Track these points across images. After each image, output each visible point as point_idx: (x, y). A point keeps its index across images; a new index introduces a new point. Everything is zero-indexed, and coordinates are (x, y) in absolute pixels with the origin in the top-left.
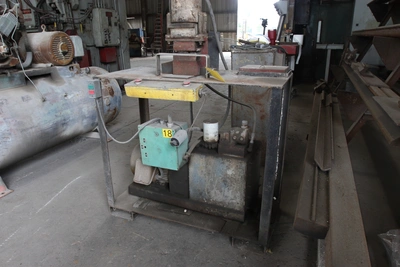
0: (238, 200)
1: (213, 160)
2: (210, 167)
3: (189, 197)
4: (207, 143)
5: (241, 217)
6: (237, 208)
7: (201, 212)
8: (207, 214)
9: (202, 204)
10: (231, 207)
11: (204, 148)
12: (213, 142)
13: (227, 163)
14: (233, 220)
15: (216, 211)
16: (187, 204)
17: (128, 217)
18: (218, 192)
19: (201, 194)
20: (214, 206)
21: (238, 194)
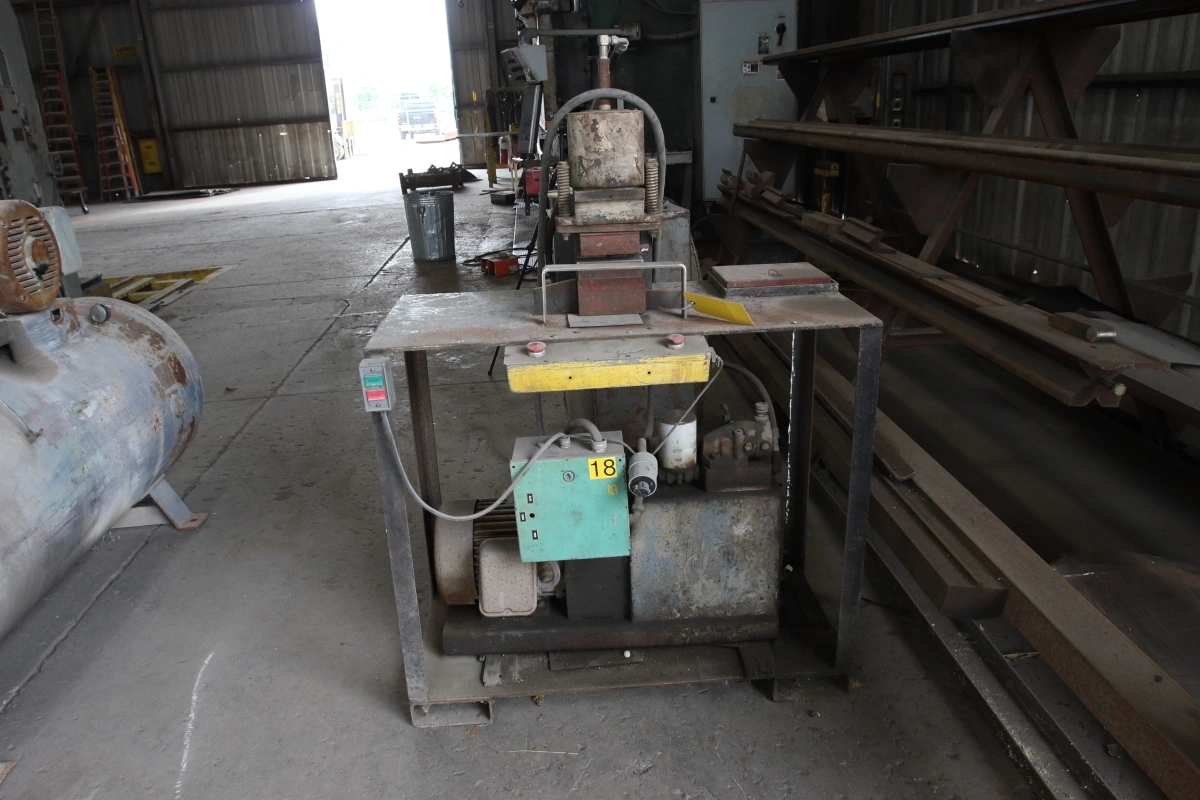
0: (762, 590)
1: (695, 511)
2: (688, 529)
3: (628, 614)
4: (676, 471)
5: (772, 627)
6: (760, 611)
7: (669, 646)
8: (684, 645)
9: (671, 623)
10: (743, 612)
11: (678, 486)
12: (691, 466)
13: (732, 510)
14: (753, 640)
15: (709, 632)
16: (630, 634)
17: (474, 718)
18: (710, 584)
19: (665, 601)
20: (703, 620)
21: (762, 576)
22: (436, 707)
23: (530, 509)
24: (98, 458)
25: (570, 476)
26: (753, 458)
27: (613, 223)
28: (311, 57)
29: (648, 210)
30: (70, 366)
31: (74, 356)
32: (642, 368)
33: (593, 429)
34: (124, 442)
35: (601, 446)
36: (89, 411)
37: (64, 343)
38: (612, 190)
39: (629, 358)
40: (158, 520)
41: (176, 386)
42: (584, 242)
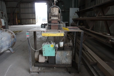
0: (70, 62)
1: (63, 52)
2: (62, 54)
3: (55, 63)
4: (61, 47)
5: (71, 66)
6: (70, 64)
7: (59, 67)
8: (61, 67)
9: (60, 65)
10: (68, 64)
11: (60, 49)
12: (62, 47)
13: (67, 52)
14: (69, 67)
15: (64, 66)
16: (55, 66)
17: (37, 74)
18: (64, 60)
19: (59, 62)
20: (63, 64)
21: (70, 60)
22: (33, 72)
23: (44, 50)
24: (3, 44)
25: (49, 47)
26: (69, 47)
27: (55, 20)
28: (35, 13)
29: (59, 19)
30: (1, 35)
31: (2, 34)
32: (56, 34)
33: (52, 42)
34: (6, 43)
35: (52, 43)
36: (3, 39)
37: (2, 32)
38: (55, 16)
39: (55, 33)
40: (10, 52)
41: (13, 38)
42: (52, 22)
